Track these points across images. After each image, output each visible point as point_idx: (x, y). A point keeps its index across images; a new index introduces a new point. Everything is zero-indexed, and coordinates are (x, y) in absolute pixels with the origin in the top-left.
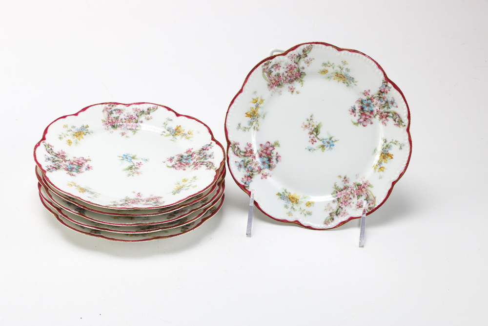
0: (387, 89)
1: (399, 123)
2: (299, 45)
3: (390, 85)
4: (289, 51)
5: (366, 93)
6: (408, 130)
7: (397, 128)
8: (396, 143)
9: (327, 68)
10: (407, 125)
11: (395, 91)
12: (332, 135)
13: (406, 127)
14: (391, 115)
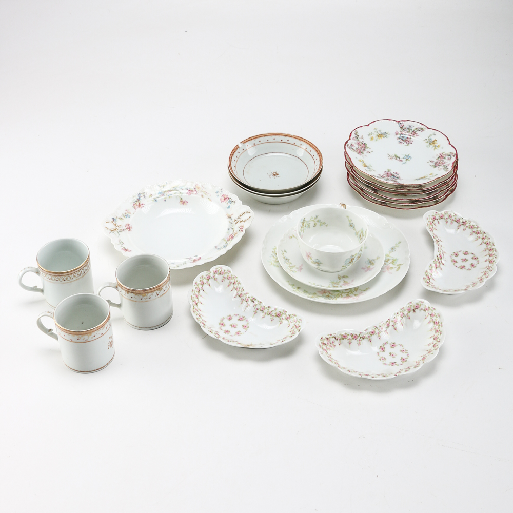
0: (402, 125)
1: (422, 129)
2: (351, 134)
3: (401, 122)
4: (350, 137)
5: (397, 134)
6: (428, 128)
7: (423, 132)
8: (430, 136)
9: (372, 136)
10: (425, 127)
11: (406, 122)
12: (405, 154)
13: (426, 128)
14: (415, 131)
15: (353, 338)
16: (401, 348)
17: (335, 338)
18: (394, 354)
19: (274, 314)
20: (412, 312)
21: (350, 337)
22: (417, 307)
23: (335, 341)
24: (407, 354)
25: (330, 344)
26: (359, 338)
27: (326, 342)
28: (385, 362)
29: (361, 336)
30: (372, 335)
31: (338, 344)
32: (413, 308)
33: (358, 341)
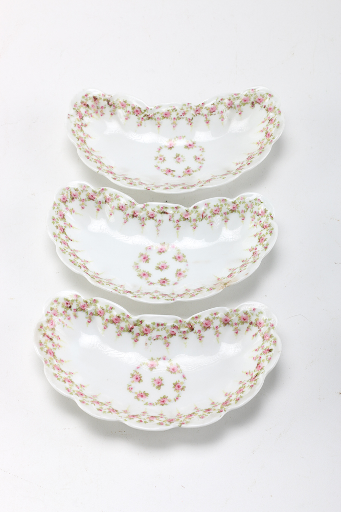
15: (134, 112)
16: (198, 154)
17: (108, 101)
18: (182, 159)
19: (209, 214)
20: (250, 105)
21: (129, 108)
22: (259, 101)
23: (108, 107)
24: (200, 165)
25: (96, 108)
26: (142, 116)
27: (90, 103)
28: (159, 165)
29: (146, 113)
30: (164, 117)
31: (110, 113)
32: (252, 100)
33: (139, 119)
